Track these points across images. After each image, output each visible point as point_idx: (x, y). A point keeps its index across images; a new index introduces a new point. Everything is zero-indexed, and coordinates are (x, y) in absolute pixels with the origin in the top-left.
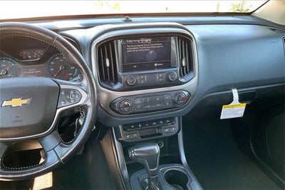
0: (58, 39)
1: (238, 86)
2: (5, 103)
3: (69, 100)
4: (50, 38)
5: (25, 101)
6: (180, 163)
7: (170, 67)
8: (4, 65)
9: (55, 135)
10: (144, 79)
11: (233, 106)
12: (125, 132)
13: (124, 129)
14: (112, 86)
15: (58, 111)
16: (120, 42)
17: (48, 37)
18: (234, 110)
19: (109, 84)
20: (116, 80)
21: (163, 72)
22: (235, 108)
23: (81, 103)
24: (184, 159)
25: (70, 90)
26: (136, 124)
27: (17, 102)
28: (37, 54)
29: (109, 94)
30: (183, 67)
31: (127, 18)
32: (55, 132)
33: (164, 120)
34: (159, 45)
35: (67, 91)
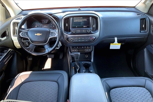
0: (50, 17)
1: (117, 37)
2: (35, 34)
3: (52, 35)
4: (48, 17)
5: (41, 34)
6: (90, 61)
7: (89, 28)
8: (37, 24)
9: (48, 45)
10: (78, 31)
11: (115, 44)
12: (72, 49)
13: (72, 48)
14: (68, 33)
15: (49, 38)
16: (71, 18)
17: (47, 17)
18: (116, 46)
19: (67, 32)
20: (70, 31)
21: (85, 29)
22: (116, 45)
23: (55, 36)
24: (92, 60)
25: (53, 32)
26: (76, 47)
27: (38, 34)
28: (47, 21)
29: (67, 35)
30: (94, 28)
31: (79, 9)
32: (48, 44)
33: (86, 46)
34: (85, 20)
35: (52, 33)
